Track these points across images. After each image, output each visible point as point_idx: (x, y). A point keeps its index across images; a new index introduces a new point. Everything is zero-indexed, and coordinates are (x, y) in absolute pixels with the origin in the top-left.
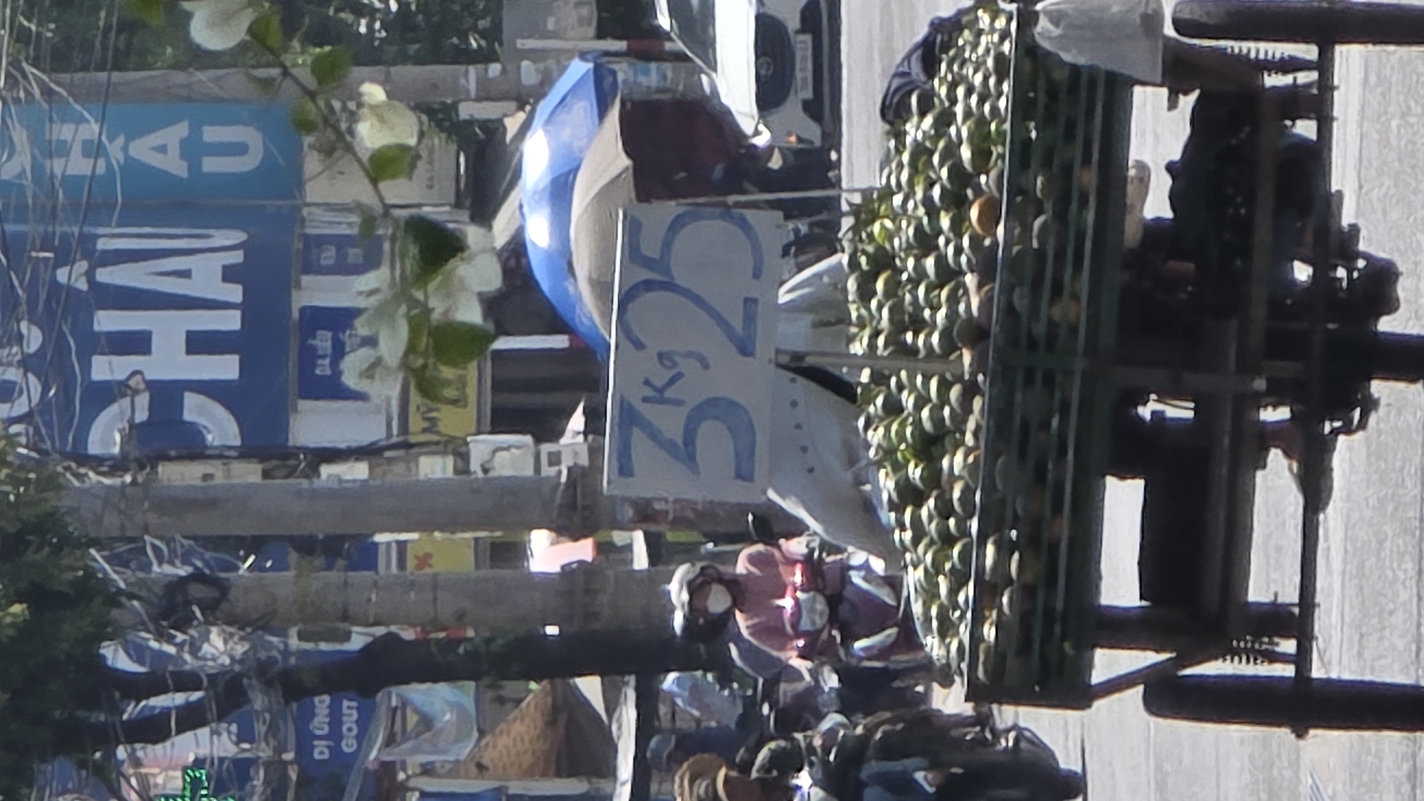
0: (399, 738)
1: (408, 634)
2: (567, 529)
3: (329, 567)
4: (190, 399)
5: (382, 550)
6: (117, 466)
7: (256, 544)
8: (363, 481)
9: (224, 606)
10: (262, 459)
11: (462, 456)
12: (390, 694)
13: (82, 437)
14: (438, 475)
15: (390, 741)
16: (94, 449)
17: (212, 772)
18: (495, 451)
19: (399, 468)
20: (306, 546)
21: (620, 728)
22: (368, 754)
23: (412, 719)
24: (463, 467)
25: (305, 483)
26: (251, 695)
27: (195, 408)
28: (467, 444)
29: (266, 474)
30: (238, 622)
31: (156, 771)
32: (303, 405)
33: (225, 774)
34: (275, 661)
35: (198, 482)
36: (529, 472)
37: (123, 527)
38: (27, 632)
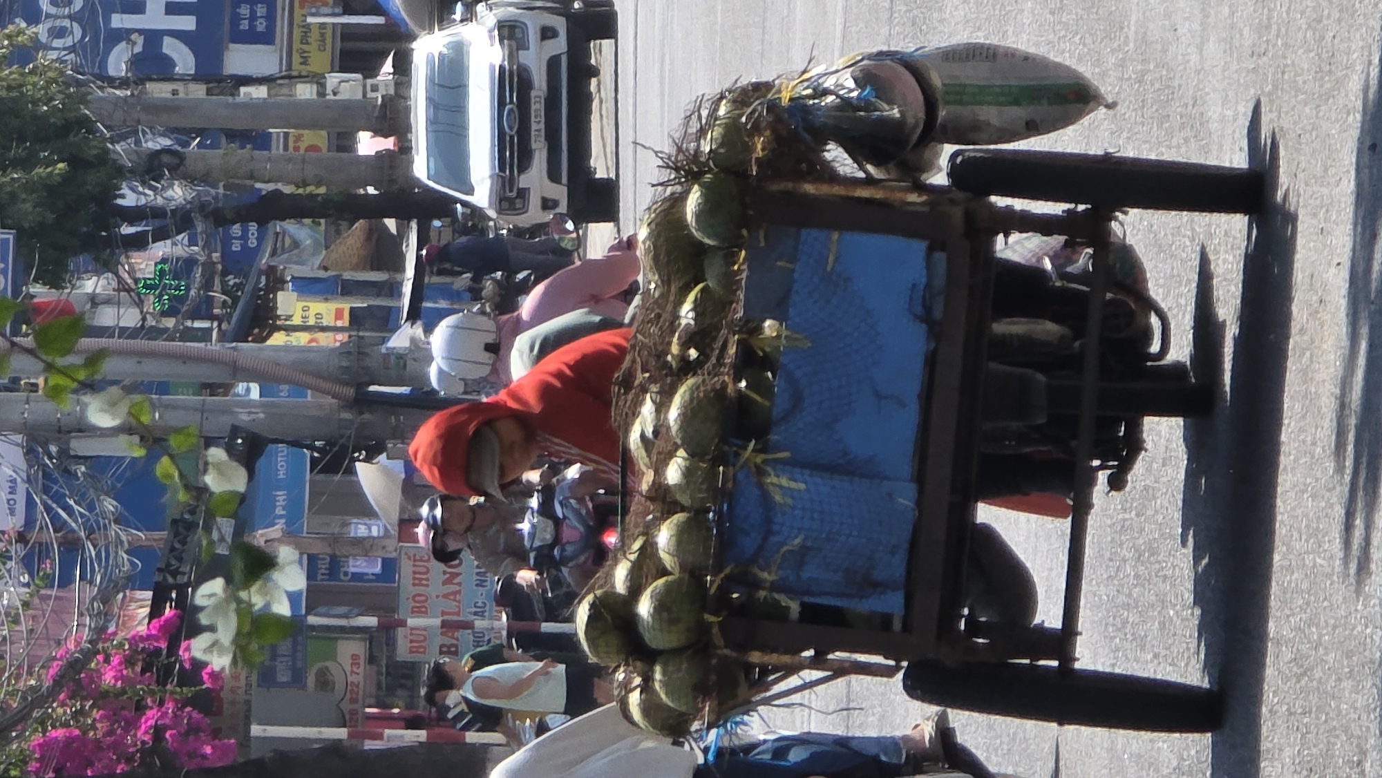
0: (279, 251)
1: (288, 189)
2: (379, 132)
3: (243, 147)
4: (168, 41)
5: (274, 137)
6: (124, 83)
7: (200, 132)
8: (265, 99)
9: (182, 168)
10: (207, 82)
11: (322, 85)
12: (275, 225)
13: (103, 64)
14: (308, 96)
15: (274, 253)
16: (112, 72)
17: (172, 268)
18: (340, 82)
19: (285, 91)
20: (232, 135)
21: (407, 246)
22: (261, 261)
23: (288, 242)
24: (322, 94)
25: (230, 99)
26: (196, 223)
27: (170, 47)
28: (325, 78)
29: (209, 93)
30: (190, 179)
31: (139, 261)
32: (232, 46)
33: (179, 269)
34: (210, 203)
35: (169, 96)
36: (359, 96)
37: (125, 121)
38: (66, 179)
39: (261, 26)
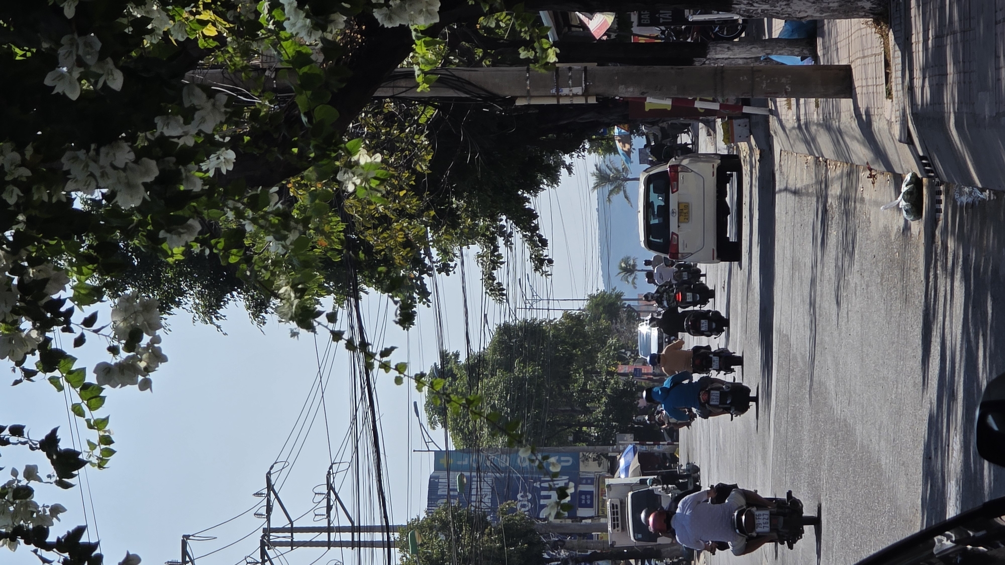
1: (598, 552)
3: (584, 539)
5: (594, 536)
7: (571, 535)
8: (590, 523)
9: (564, 546)
10: (572, 519)
13: (539, 515)
20: (580, 535)
25: (579, 524)
29: (573, 522)
30: (567, 549)
32: (579, 508)
34: (574, 556)
37: (546, 531)
38: (527, 549)
39: (589, 502)
